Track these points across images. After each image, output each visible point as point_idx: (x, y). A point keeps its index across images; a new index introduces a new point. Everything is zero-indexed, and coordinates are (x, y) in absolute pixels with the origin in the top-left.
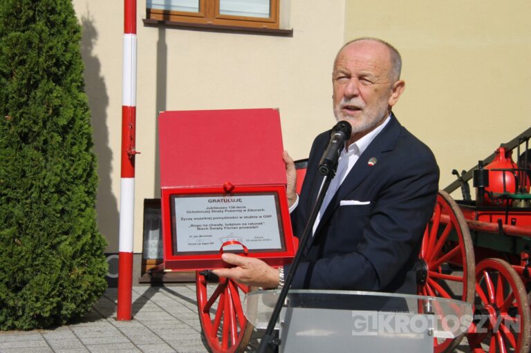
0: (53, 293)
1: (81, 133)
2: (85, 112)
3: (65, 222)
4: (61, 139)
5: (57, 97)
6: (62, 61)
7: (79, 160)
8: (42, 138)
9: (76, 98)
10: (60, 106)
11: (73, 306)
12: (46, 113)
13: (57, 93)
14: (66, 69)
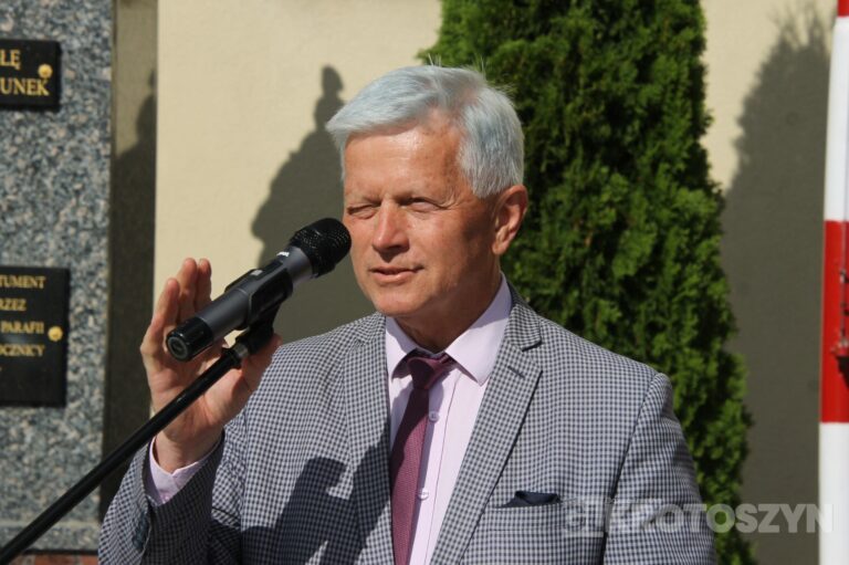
1: (676, 299)
2: (699, 241)
4: (620, 314)
5: (610, 204)
6: (631, 107)
8: (566, 313)
9: (668, 202)
10: (620, 226)
12: (575, 245)
13: (615, 195)
14: (643, 130)
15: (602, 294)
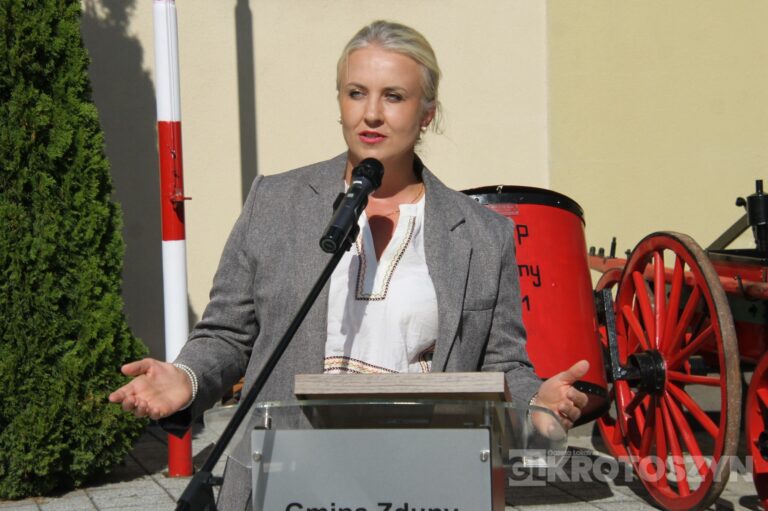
0: (53, 437)
1: (86, 170)
2: (93, 135)
3: (69, 318)
4: (54, 181)
5: (43, 112)
6: (49, 52)
7: (87, 215)
8: (22, 182)
9: (76, 111)
10: (50, 126)
11: (90, 456)
12: (25, 139)
13: (44, 107)
14: (57, 66)
15: (43, 169)
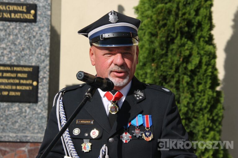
1: (205, 76)
4: (190, 79)
5: (187, 49)
6: (193, 23)
7: (204, 95)
8: (175, 79)
9: (203, 49)
10: (190, 55)
12: (178, 61)
13: (189, 47)
15: (185, 74)
